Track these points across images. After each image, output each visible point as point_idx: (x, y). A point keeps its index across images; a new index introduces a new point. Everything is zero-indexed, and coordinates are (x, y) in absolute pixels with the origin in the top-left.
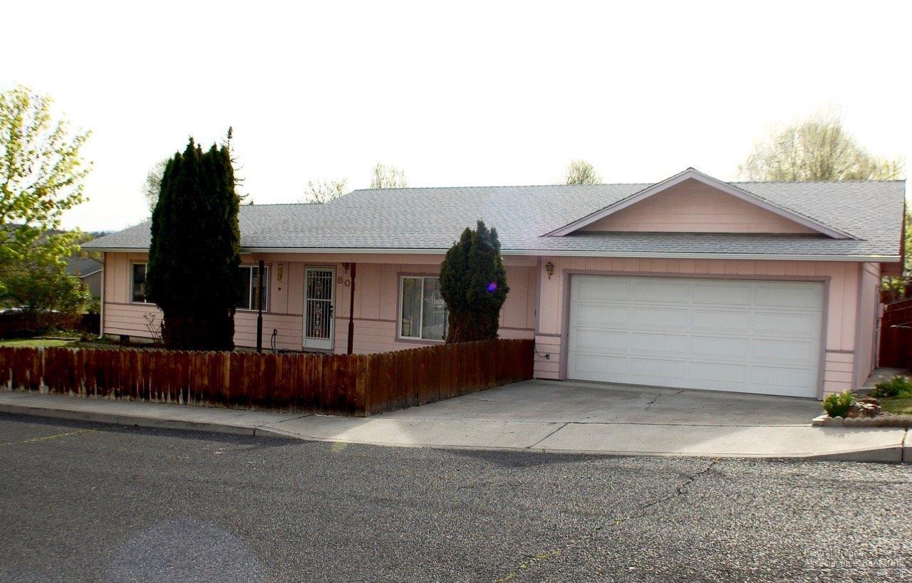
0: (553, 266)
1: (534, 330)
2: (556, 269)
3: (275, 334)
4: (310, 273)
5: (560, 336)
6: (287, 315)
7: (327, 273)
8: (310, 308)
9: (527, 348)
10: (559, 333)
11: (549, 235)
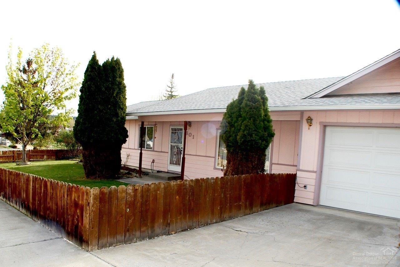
0: (311, 120)
1: (296, 166)
2: (314, 122)
3: (153, 162)
4: (172, 129)
5: (315, 172)
6: (161, 152)
7: (180, 129)
8: (172, 148)
9: (291, 180)
10: (315, 170)
11: (310, 97)
